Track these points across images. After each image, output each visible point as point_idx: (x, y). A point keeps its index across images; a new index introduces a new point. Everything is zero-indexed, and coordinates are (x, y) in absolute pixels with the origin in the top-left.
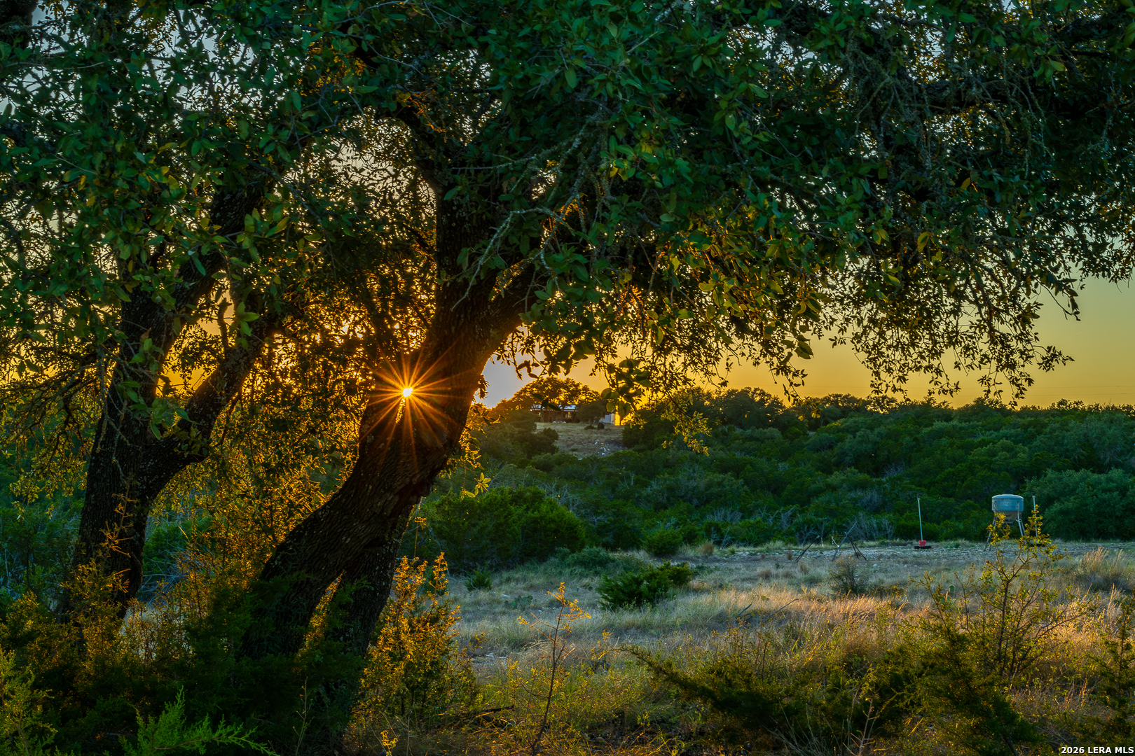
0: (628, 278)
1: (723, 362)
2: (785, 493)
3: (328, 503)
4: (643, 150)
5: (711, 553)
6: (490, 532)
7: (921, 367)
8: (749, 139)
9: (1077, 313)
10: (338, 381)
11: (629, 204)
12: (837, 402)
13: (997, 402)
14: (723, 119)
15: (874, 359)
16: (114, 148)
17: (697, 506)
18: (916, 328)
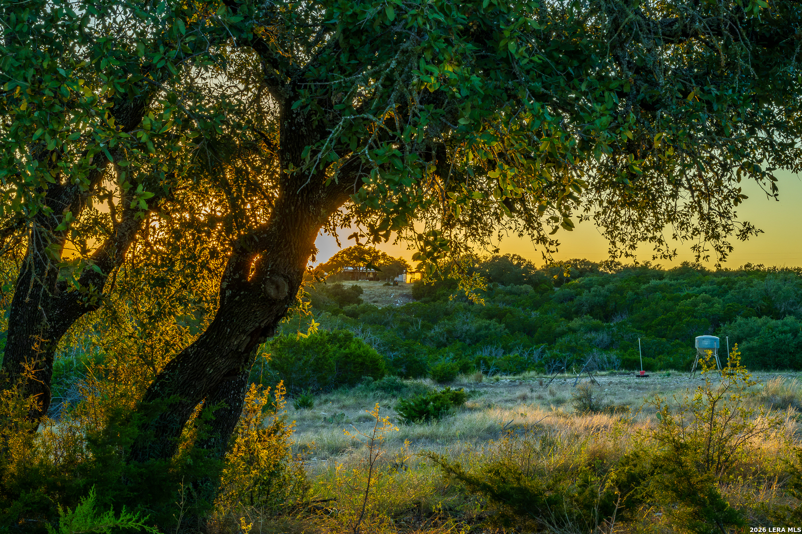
0: (434, 169)
1: (495, 234)
2: (537, 334)
3: (196, 342)
4: (446, 69)
5: (480, 381)
6: (311, 365)
7: (647, 238)
8: (526, 61)
9: (776, 195)
10: (204, 249)
11: (434, 111)
12: (576, 265)
13: (698, 265)
14: (507, 45)
15: (611, 232)
16: (42, 66)
17: (469, 345)
18: (643, 208)
